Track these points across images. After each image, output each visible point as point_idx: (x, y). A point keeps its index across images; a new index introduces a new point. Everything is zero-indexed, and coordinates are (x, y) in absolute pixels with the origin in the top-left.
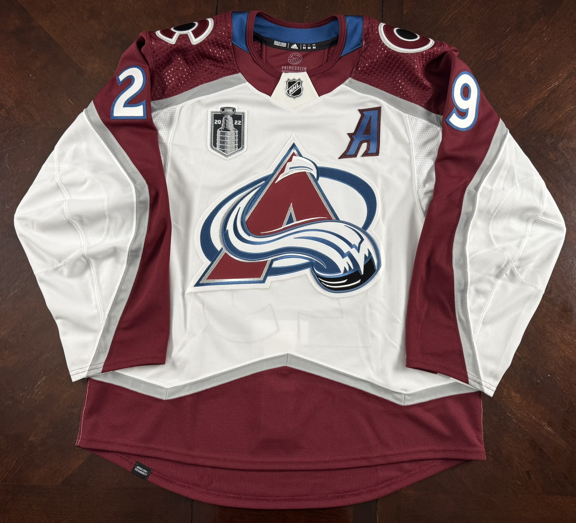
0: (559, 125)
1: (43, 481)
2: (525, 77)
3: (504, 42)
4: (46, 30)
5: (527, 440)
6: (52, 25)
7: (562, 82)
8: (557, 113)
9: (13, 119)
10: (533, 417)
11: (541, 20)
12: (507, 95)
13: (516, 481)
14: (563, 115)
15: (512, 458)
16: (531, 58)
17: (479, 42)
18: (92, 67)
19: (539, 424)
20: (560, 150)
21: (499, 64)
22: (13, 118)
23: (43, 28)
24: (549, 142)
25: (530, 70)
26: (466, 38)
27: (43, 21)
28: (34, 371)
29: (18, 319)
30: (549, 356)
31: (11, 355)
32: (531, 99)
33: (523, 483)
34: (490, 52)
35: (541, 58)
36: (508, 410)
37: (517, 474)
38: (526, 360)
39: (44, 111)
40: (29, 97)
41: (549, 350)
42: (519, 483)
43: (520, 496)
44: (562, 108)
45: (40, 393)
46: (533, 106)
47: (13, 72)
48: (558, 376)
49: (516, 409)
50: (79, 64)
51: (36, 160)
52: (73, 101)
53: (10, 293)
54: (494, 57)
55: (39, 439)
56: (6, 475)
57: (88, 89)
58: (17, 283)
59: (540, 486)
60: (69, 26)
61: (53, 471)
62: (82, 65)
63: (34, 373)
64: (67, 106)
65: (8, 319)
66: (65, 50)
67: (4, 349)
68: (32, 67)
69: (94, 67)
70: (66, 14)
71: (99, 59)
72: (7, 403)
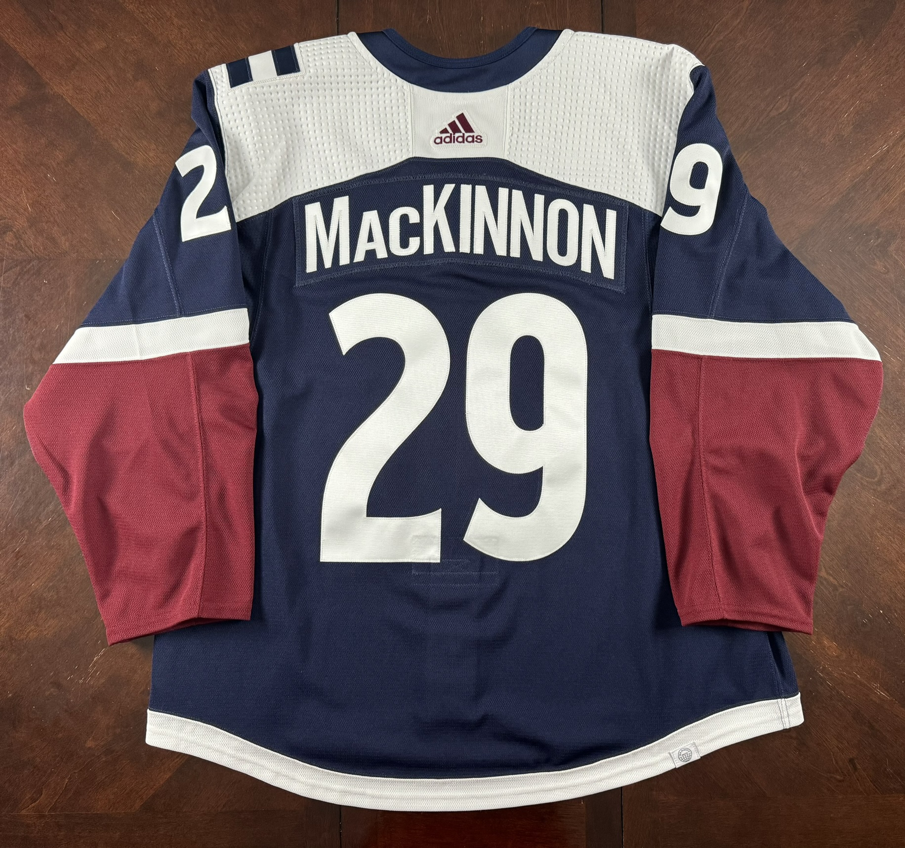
0: (889, 215)
1: (112, 807)
2: (833, 140)
3: (800, 84)
4: (69, 101)
5: (849, 712)
6: (78, 92)
7: (894, 145)
8: (886, 195)
9: (26, 248)
10: (859, 676)
11: (858, 44)
12: (806, 170)
13: (833, 775)
14: (895, 199)
15: (826, 740)
16: (843, 109)
17: (759, 87)
18: (145, 157)
19: (867, 686)
20: (892, 256)
21: (791, 120)
22: (27, 246)
23: (62, 97)
24: (874, 243)
25: (841, 128)
26: (738, 81)
27: (63, 86)
28: (86, 642)
29: (57, 562)
30: (882, 582)
31: (50, 619)
32: (844, 174)
33: (844, 778)
34: (777, 102)
35: (859, 107)
36: (819, 667)
37: (834, 763)
38: (846, 590)
39: (74, 232)
40: (48, 211)
41: (880, 573)
42: (838, 777)
43: (840, 797)
44: (894, 188)
45: (99, 674)
46: (847, 187)
47: (21, 171)
48: (896, 611)
49: (831, 665)
50: (123, 153)
51: (67, 311)
52: (118, 214)
53: (41, 523)
54: (783, 109)
55: (102, 744)
56: (55, 800)
57: (141, 194)
58: (51, 507)
59: (871, 781)
60: (104, 93)
61: (127, 791)
62: (127, 153)
63: (87, 644)
64: (109, 222)
65: (41, 564)
66: (101, 132)
67: (38, 610)
68: (51, 163)
69: (148, 156)
70: (98, 73)
71: (155, 144)
72: (49, 693)
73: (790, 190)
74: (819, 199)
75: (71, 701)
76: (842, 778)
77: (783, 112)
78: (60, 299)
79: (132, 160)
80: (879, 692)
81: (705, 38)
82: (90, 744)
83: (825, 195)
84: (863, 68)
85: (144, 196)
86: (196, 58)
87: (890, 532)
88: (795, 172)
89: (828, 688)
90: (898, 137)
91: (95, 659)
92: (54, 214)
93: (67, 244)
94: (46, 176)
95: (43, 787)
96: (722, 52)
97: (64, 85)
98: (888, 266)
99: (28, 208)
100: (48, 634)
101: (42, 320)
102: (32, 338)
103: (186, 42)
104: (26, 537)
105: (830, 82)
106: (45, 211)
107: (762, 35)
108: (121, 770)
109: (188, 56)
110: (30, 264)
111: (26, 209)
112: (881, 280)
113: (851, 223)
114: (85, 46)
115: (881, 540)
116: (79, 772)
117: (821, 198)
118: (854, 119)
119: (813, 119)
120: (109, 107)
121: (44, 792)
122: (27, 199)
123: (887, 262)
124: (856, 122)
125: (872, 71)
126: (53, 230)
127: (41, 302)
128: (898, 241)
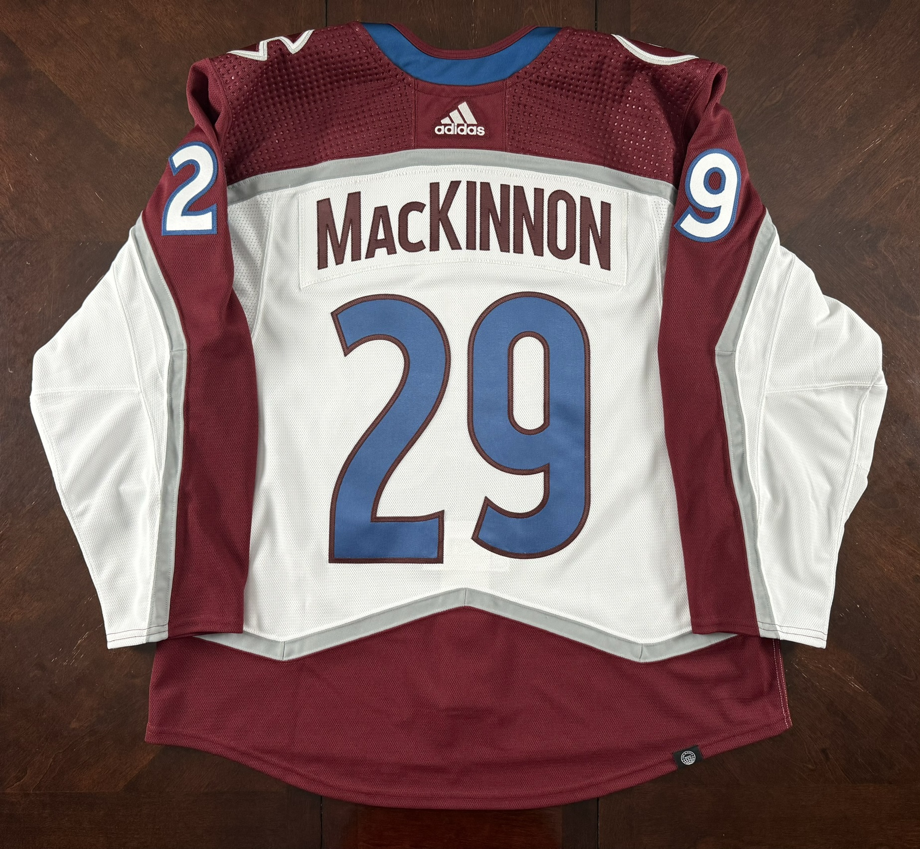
0: (880, 210)
1: (96, 787)
2: (826, 132)
3: (794, 74)
5: (823, 703)
6: (60, 69)
7: (887, 139)
8: (877, 190)
11: (855, 34)
12: (798, 163)
13: (805, 764)
14: (887, 194)
15: (800, 730)
16: (837, 101)
17: (753, 77)
18: (129, 138)
19: (842, 679)
20: (881, 251)
21: (785, 112)
23: (44, 74)
24: (864, 238)
25: (834, 120)
28: (70, 625)
29: (41, 545)
30: (860, 577)
32: (836, 168)
33: (816, 767)
34: (772, 91)
35: (853, 99)
36: (796, 660)
37: (807, 753)
41: (858, 568)
42: (810, 766)
43: (812, 786)
44: (885, 182)
45: (83, 657)
46: (839, 180)
47: (3, 150)
48: (872, 606)
49: (807, 658)
50: (107, 133)
51: (50, 293)
52: (102, 196)
53: (25, 507)
54: (778, 99)
55: (86, 725)
56: (40, 780)
57: (125, 175)
58: (35, 491)
59: (842, 770)
60: (86, 70)
61: (110, 772)
62: (112, 134)
63: (72, 627)
64: (93, 203)
65: (25, 547)
66: (84, 111)
67: (22, 592)
68: (34, 142)
69: (132, 137)
70: (83, 51)
71: (139, 124)
72: (33, 674)
73: (782, 183)
74: (810, 193)
75: (56, 682)
76: (814, 768)
77: (776, 103)
78: (43, 282)
79: (116, 140)
80: (854, 685)
81: (700, 25)
82: (74, 725)
83: (816, 189)
84: (859, 59)
85: (127, 177)
86: (181, 36)
87: (869, 527)
88: (787, 165)
89: (803, 680)
90: (891, 131)
91: (79, 642)
92: (37, 194)
93: (50, 225)
94: (28, 156)
95: (28, 766)
96: (717, 40)
97: (46, 61)
98: (877, 262)
99: (10, 188)
100: (31, 617)
101: (25, 303)
102: (14, 320)
103: (171, 20)
104: (9, 520)
105: (825, 73)
106: (27, 191)
107: (758, 23)
108: (105, 750)
109: (173, 34)
110: (12, 245)
111: (8, 189)
112: (870, 276)
113: (841, 217)
114: (68, 21)
115: (861, 536)
116: (64, 751)
117: (812, 192)
118: (848, 112)
119: (806, 112)
120: (92, 86)
121: (28, 771)
122: (9, 179)
123: (876, 257)
124: (849, 115)
125: (867, 63)
126: (35, 210)
127: (24, 284)
128: (887, 237)
